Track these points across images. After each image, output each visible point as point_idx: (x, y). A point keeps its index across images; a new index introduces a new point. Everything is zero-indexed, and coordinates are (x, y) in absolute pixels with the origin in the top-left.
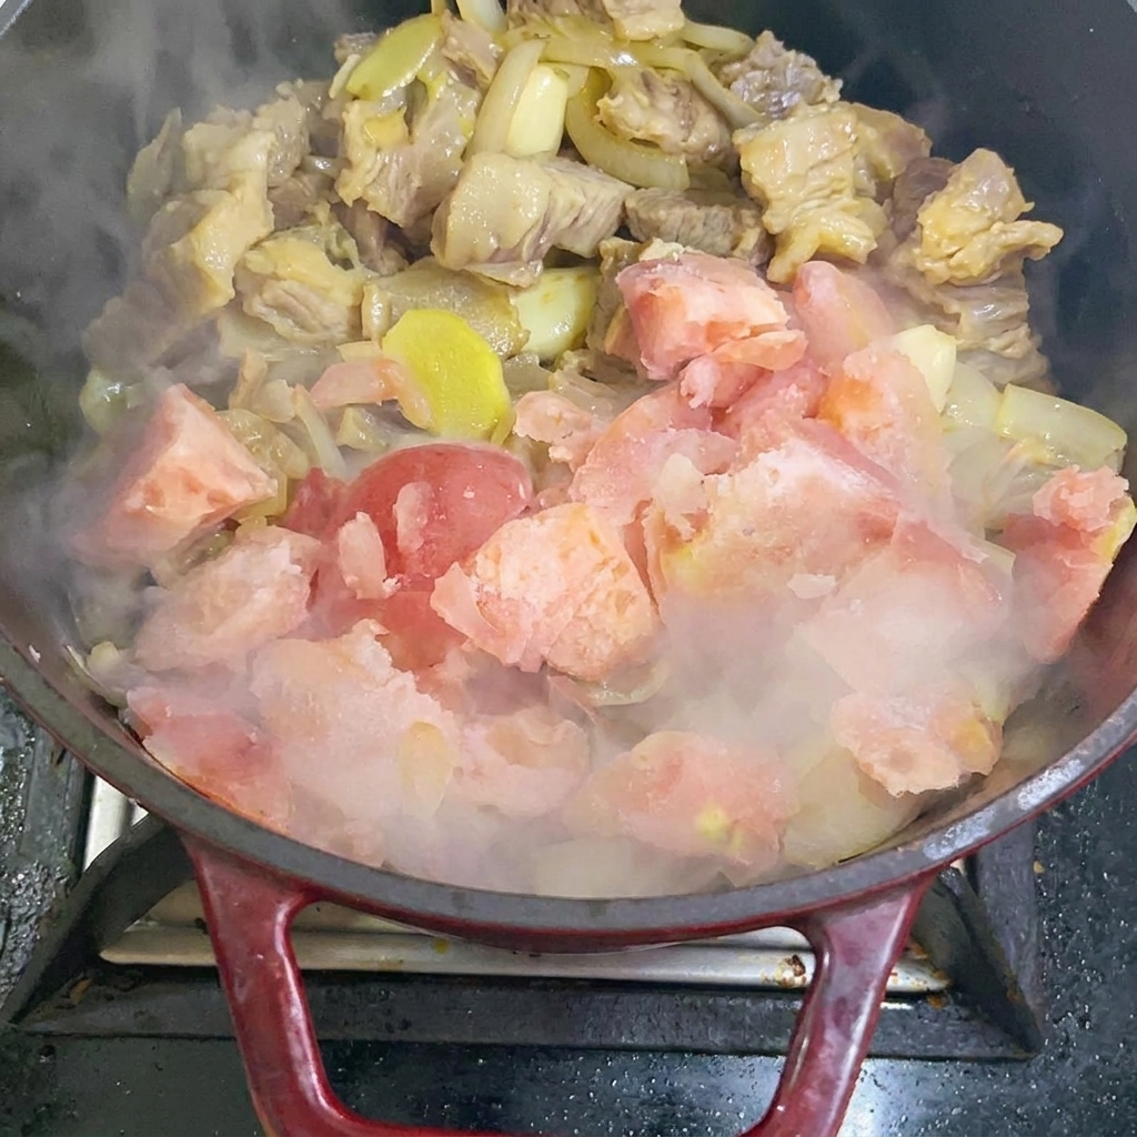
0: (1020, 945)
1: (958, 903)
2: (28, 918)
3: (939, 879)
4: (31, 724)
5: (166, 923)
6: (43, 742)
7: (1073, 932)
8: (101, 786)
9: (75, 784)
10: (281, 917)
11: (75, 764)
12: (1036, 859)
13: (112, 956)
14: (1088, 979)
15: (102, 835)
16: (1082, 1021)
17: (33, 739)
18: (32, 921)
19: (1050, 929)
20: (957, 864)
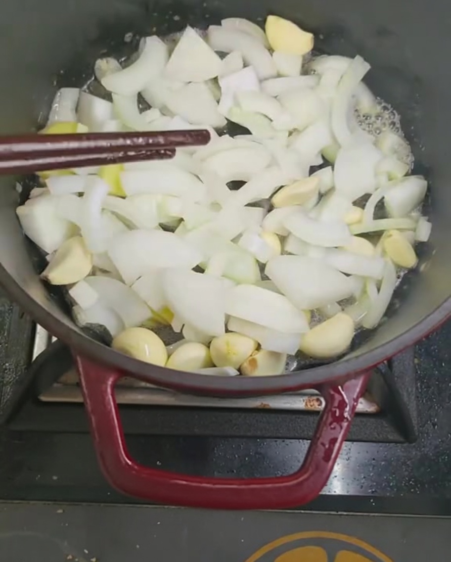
0: (409, 394)
1: (384, 375)
2: (10, 382)
3: (378, 368)
4: (12, 302)
5: (66, 384)
6: (16, 308)
7: (430, 388)
8: (39, 327)
9: (28, 326)
10: (110, 383)
11: (28, 318)
12: (416, 357)
13: (43, 398)
14: (436, 407)
15: (39, 346)
16: (434, 425)
17: (11, 307)
18: (11, 384)
19: (421, 386)
20: (385, 362)
